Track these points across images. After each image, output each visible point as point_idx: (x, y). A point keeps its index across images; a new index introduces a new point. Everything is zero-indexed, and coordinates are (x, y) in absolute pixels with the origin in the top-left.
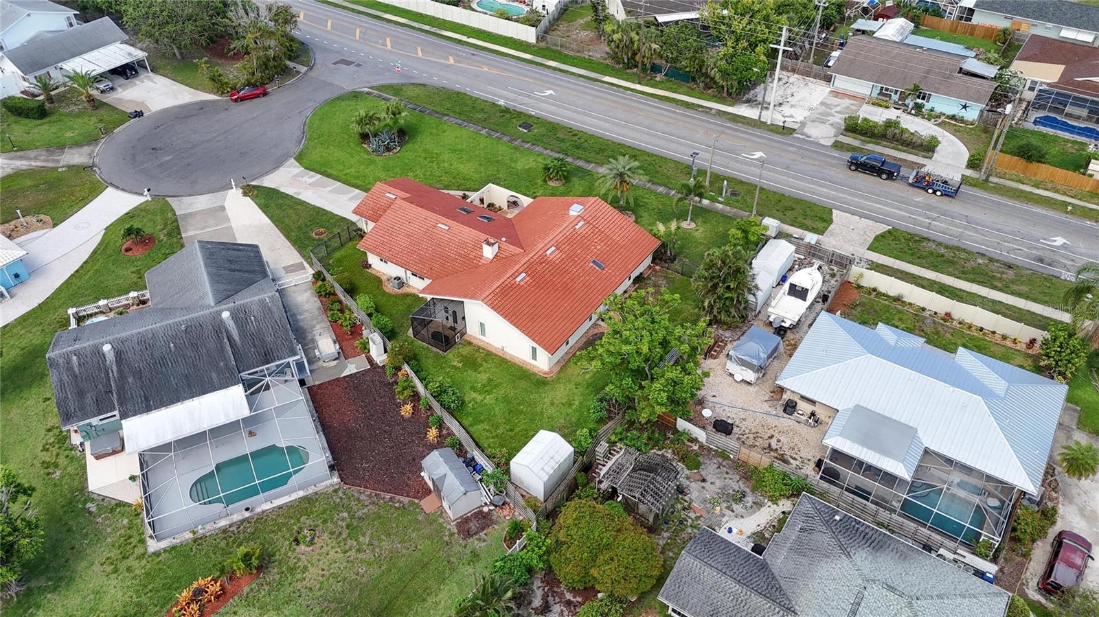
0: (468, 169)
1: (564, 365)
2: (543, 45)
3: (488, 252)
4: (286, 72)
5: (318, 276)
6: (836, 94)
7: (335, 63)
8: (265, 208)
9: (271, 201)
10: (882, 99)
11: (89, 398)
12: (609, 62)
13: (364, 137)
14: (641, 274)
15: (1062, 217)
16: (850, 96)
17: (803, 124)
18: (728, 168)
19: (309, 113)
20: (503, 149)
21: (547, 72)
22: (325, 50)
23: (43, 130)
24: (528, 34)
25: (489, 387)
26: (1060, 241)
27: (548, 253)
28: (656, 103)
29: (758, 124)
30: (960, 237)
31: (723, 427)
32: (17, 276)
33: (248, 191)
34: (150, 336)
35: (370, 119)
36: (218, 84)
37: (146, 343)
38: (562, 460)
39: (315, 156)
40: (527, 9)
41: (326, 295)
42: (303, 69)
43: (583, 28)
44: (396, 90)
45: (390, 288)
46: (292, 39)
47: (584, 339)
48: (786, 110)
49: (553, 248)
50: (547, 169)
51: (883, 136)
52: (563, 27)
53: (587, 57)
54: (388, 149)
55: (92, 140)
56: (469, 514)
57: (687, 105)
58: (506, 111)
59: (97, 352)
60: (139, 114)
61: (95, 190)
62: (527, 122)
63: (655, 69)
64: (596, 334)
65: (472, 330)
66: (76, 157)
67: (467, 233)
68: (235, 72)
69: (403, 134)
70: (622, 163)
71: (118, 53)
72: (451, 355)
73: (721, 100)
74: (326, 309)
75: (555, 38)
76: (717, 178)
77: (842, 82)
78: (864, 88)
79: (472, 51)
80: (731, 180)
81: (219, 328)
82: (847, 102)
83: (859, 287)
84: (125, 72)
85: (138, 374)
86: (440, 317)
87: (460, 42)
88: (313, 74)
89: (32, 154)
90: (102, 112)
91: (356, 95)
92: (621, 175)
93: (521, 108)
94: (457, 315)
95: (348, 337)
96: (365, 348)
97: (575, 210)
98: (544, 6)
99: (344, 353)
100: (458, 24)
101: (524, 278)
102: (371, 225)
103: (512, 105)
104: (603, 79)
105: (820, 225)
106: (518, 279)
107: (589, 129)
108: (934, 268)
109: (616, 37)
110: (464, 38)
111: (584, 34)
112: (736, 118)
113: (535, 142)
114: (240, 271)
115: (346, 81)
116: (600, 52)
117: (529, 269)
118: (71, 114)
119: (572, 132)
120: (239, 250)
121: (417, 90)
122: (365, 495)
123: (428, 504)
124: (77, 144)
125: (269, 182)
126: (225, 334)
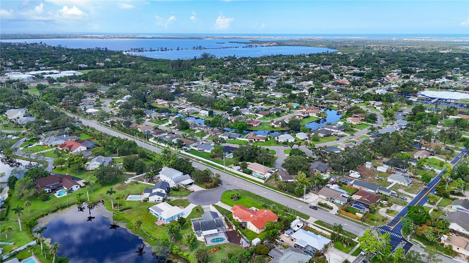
0: (249, 204)
1: (261, 233)
3: (251, 216)
4: (218, 186)
5: (225, 218)
6: (319, 198)
7: (226, 184)
8: (216, 208)
9: (217, 207)
10: (327, 199)
11: (198, 228)
12: (278, 188)
13: (232, 198)
15: (349, 221)
16: (322, 198)
17: (311, 203)
19: (222, 193)
20: (255, 202)
21: (265, 189)
22: (224, 182)
23: (178, 193)
24: (263, 182)
25: (250, 234)
26: (346, 224)
27: (260, 216)
28: (285, 196)
29: (303, 202)
30: (330, 222)
31: (283, 241)
32: (182, 214)
33: (213, 205)
35: (234, 195)
36: (207, 187)
37: (205, 222)
38: (259, 241)
39: (224, 200)
40: (263, 176)
41: (226, 221)
42: (221, 185)
43: (274, 181)
44: (237, 190)
45: (236, 221)
46: (219, 180)
48: (309, 200)
50: (262, 205)
51: (324, 206)
52: (270, 180)
53: (273, 187)
54: (236, 200)
55: (187, 196)
56: (246, 247)
57: (290, 197)
58: (257, 195)
59: (199, 223)
60: (193, 192)
61: (189, 204)
62: (261, 198)
63: (286, 190)
65: (248, 227)
66: (185, 198)
67: (248, 213)
68: (209, 185)
69: (239, 198)
70: (274, 205)
71: (190, 181)
72: (245, 229)
73: (297, 197)
74: (227, 222)
75: (268, 183)
76: (291, 210)
77: (320, 196)
78: (325, 197)
79: (252, 184)
80: (294, 210)
81: (214, 222)
82: (321, 199)
83: (309, 227)
84: (191, 184)
85: (204, 226)
86: (243, 225)
87: (250, 182)
88: (222, 186)
89: (178, 197)
90: (187, 191)
91: (230, 191)
92: (274, 207)
93: (260, 195)
94: (246, 225)
95: (230, 226)
96: (232, 228)
97: (266, 211)
99: (229, 228)
100: (249, 178)
102: (233, 211)
103: (258, 194)
104: (276, 191)
105: (307, 219)
106: (256, 220)
107: (272, 200)
108: (323, 226)
109: (278, 184)
110: (250, 181)
111: (274, 182)
112: (299, 200)
113: (261, 201)
114: (215, 215)
115: (228, 188)
116: (276, 186)
117: (257, 218)
118: (182, 191)
120: (213, 213)
121: (241, 191)
122: (233, 244)
123: (241, 246)
124: (185, 196)
125: (216, 204)
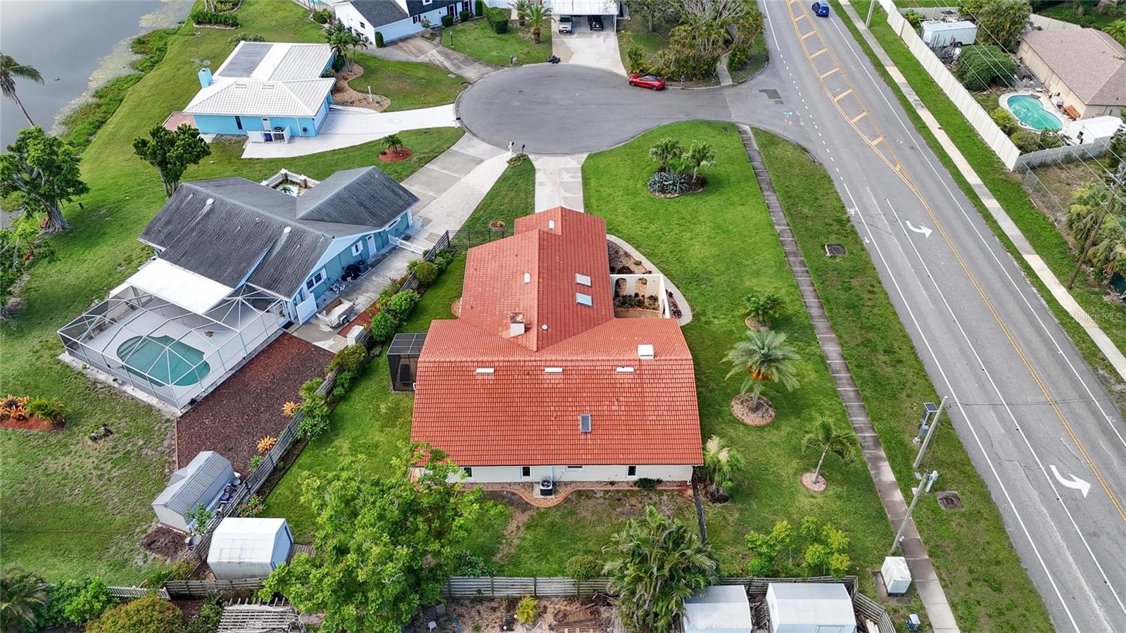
2: (1018, 177)
7: (760, 91)
8: (501, 180)
9: (515, 177)
14: (659, 482)
18: (999, 465)
19: (665, 123)
21: (965, 209)
22: (775, 74)
23: (487, 41)
24: (1009, 159)
27: (548, 370)
28: (1047, 324)
32: (305, 130)
33: (518, 160)
34: (237, 212)
35: (666, 150)
36: (633, 62)
38: (246, 560)
42: (727, 83)
44: (771, 142)
47: (497, 488)
49: (560, 370)
53: (1052, 219)
54: (663, 190)
55: (501, 65)
56: (175, 530)
57: (1092, 354)
58: (843, 221)
60: (555, 60)
61: (442, 101)
62: (846, 246)
63: (1119, 283)
64: (514, 494)
66: (473, 72)
67: (530, 298)
72: (394, 396)
75: (1035, 176)
79: (918, 143)
85: (202, 233)
87: (921, 128)
88: (727, 91)
89: (455, 55)
90: (539, 47)
91: (729, 128)
93: (863, 228)
95: (367, 318)
97: (643, 351)
98: (1081, 134)
100: (956, 109)
101: (488, 374)
104: (1026, 257)
106: (479, 370)
110: (934, 127)
113: (810, 271)
114: (365, 207)
115: (744, 111)
117: (505, 370)
118: (520, 39)
119: (875, 286)
120: (396, 194)
122: (170, 442)
124: (488, 63)
125: (541, 162)
126: (271, 244)
